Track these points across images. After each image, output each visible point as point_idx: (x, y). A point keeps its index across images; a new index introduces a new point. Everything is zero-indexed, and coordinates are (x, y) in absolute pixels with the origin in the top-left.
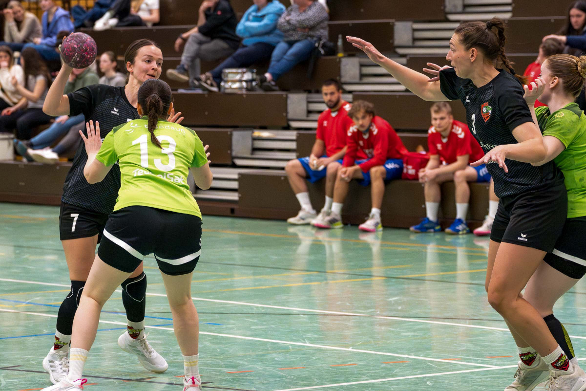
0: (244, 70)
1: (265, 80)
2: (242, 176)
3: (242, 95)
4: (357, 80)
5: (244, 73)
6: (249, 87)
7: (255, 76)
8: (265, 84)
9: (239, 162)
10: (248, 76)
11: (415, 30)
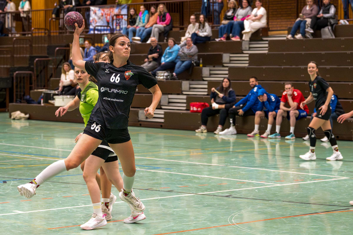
0: (165, 72)
1: (172, 75)
2: (165, 112)
3: (164, 81)
4: (208, 76)
5: (164, 73)
6: (167, 78)
7: (169, 74)
8: (173, 77)
9: (163, 107)
10: (166, 74)
11: (231, 57)
